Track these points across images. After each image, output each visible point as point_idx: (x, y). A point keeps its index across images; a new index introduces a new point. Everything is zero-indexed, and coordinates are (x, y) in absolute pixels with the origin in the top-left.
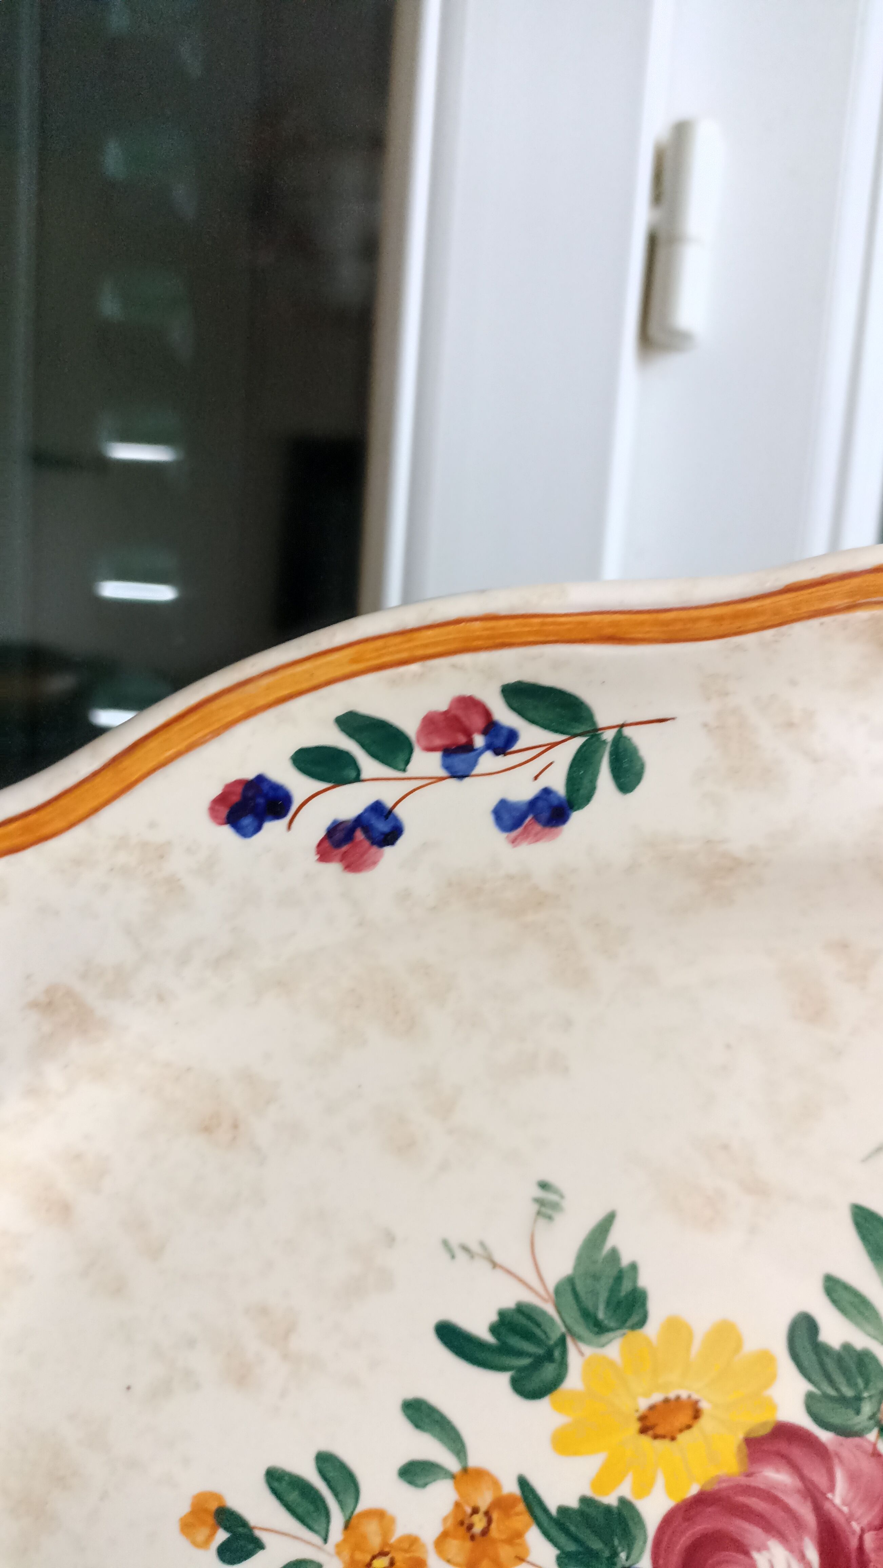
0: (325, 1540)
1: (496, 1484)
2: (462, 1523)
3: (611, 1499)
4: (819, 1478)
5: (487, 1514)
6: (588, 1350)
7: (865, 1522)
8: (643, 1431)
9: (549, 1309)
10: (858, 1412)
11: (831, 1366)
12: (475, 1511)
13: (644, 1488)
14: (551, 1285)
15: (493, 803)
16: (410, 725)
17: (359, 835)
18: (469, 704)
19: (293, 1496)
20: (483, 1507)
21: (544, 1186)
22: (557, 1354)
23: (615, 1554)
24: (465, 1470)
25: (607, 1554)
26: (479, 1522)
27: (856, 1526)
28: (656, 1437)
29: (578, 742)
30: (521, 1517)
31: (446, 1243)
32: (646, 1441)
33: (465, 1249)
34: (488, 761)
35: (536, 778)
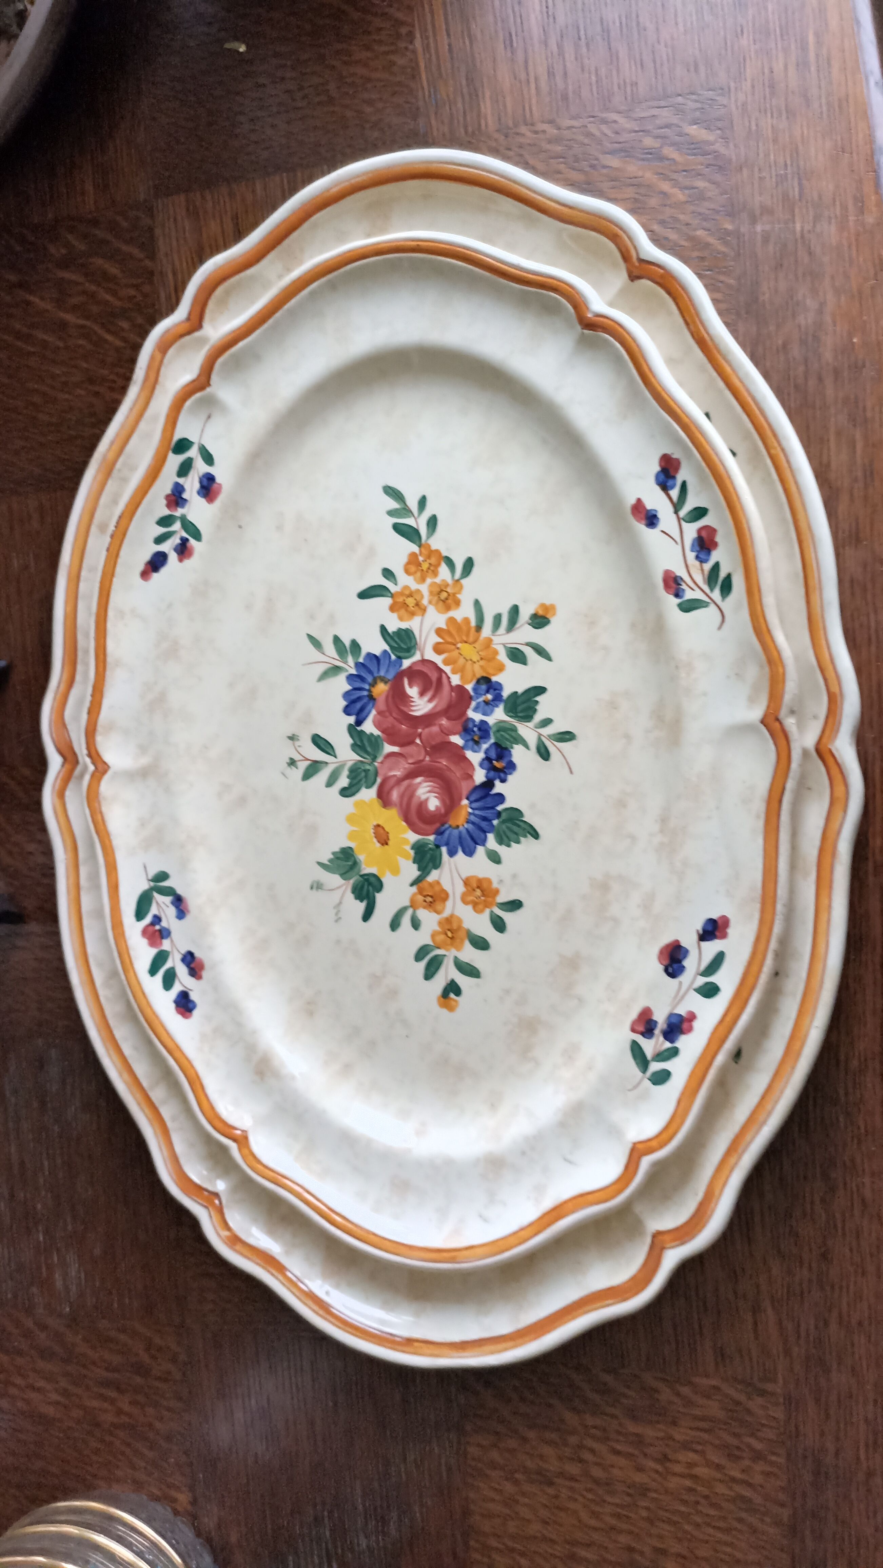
0: (445, 955)
1: (414, 895)
2: (430, 905)
3: (412, 853)
4: (392, 781)
5: (425, 896)
6: (363, 866)
7: (405, 763)
8: (387, 844)
9: (352, 881)
10: (369, 770)
11: (355, 781)
12: (425, 901)
13: (406, 841)
14: (343, 882)
15: (177, 920)
16: (153, 952)
17: (192, 965)
18: (145, 932)
19: (433, 969)
20: (423, 898)
21: (312, 888)
22: (366, 877)
23: (430, 849)
24: (411, 906)
25: (431, 852)
26: (429, 899)
27: (407, 766)
28: (388, 839)
29: (155, 895)
30: (423, 884)
31: (336, 921)
32: (390, 843)
33: (337, 914)
34: (164, 924)
35: (168, 907)
